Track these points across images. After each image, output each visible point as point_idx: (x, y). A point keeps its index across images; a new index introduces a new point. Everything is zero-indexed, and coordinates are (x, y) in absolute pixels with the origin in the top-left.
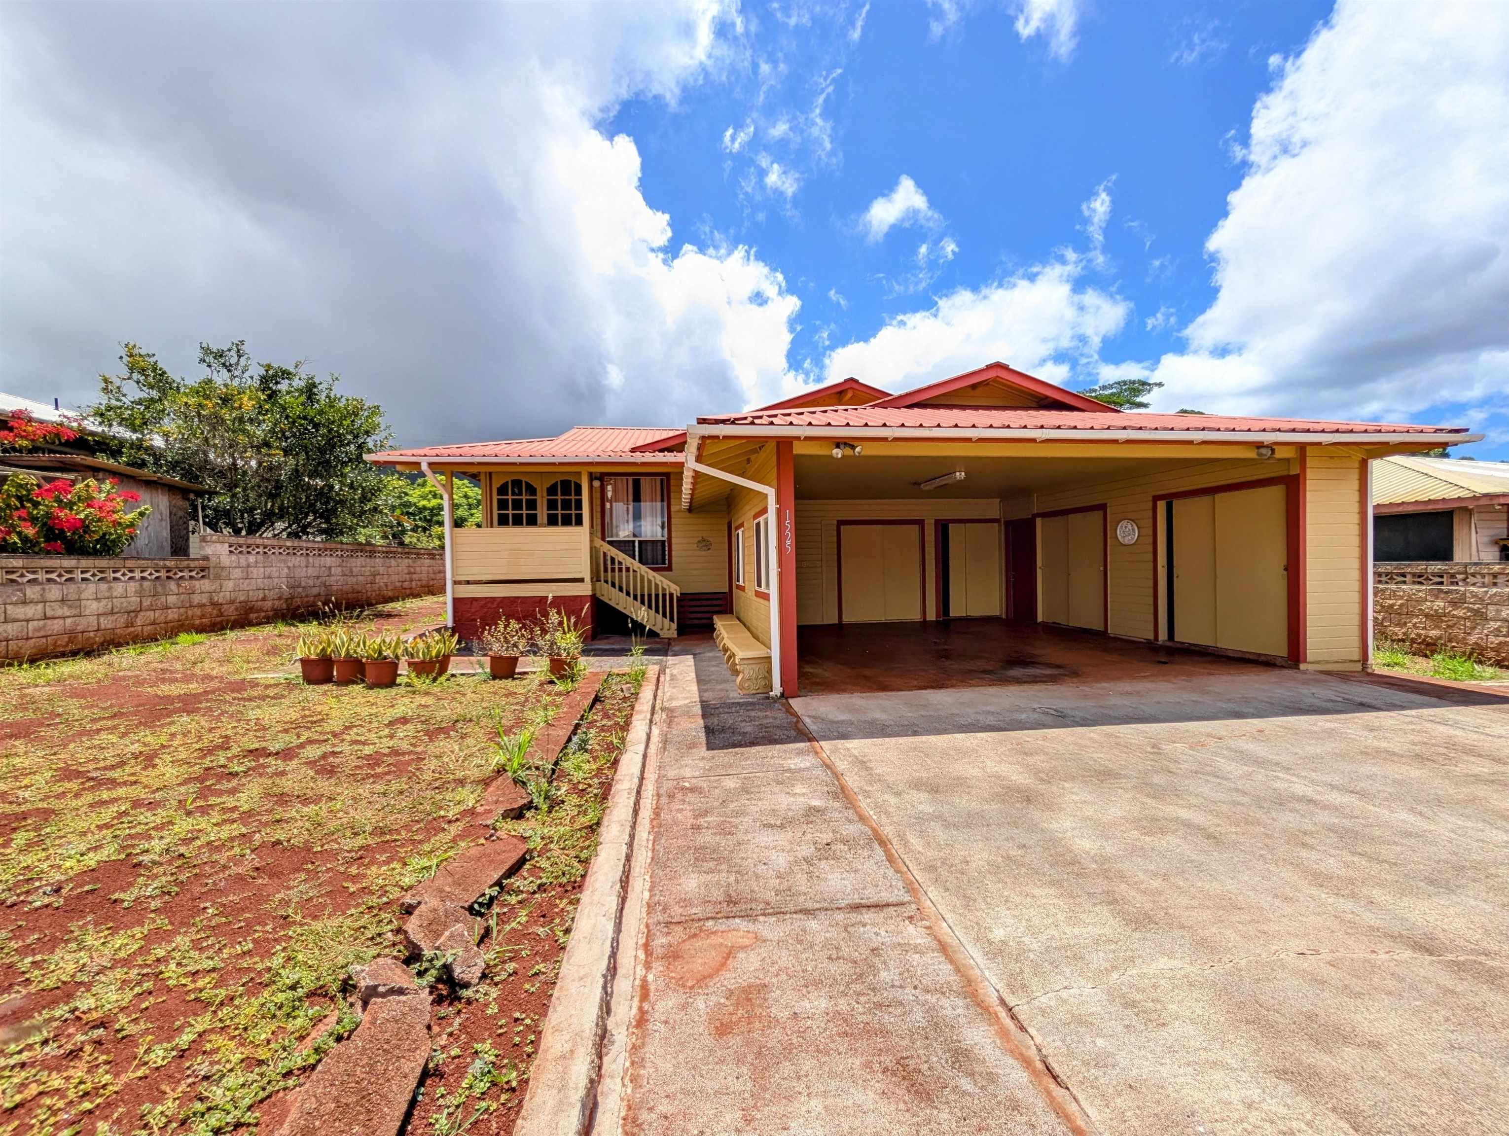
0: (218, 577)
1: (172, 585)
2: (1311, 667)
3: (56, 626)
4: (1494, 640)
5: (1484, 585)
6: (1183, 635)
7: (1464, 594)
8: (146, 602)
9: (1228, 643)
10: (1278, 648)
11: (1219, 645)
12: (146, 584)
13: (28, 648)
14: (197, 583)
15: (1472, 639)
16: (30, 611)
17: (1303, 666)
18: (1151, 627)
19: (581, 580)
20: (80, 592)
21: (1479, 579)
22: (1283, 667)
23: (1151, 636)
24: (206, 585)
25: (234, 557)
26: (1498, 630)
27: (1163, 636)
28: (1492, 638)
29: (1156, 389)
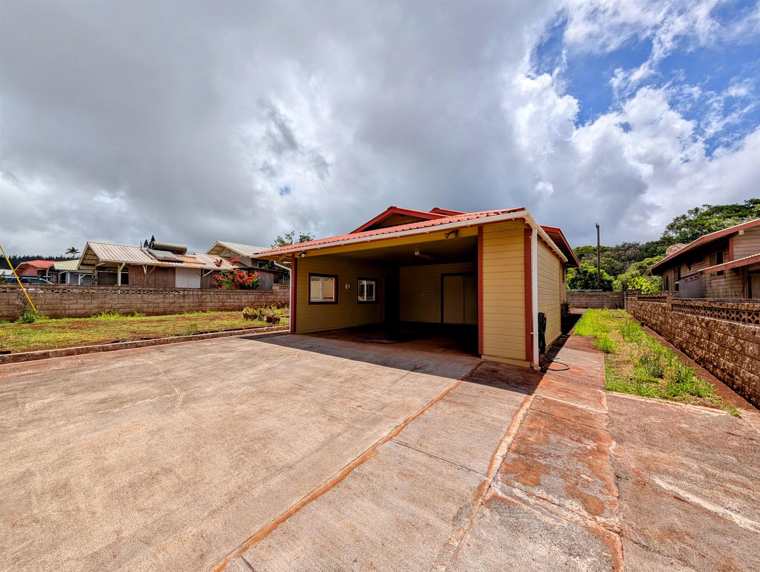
0: (275, 295)
1: (263, 297)
3: (236, 304)
8: (256, 300)
12: (256, 296)
13: (230, 308)
14: (270, 296)
16: (231, 301)
20: (242, 297)
24: (272, 297)
25: (280, 290)
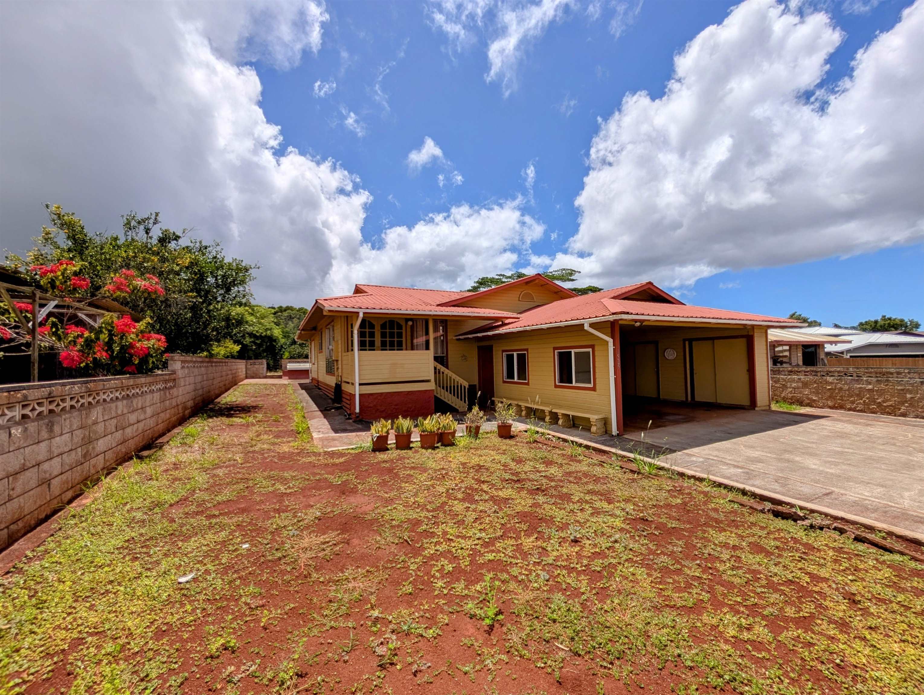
0: (178, 385)
1: (167, 393)
2: (760, 409)
4: (790, 395)
5: (785, 375)
6: (698, 398)
7: (779, 379)
9: (722, 400)
10: (746, 402)
11: (718, 402)
12: (161, 393)
15: (783, 395)
17: (756, 409)
18: (684, 395)
19: (428, 381)
21: (783, 373)
22: (748, 409)
23: (684, 399)
24: (175, 392)
25: (182, 371)
26: (791, 391)
27: (689, 399)
28: (789, 395)
29: (577, 274)
